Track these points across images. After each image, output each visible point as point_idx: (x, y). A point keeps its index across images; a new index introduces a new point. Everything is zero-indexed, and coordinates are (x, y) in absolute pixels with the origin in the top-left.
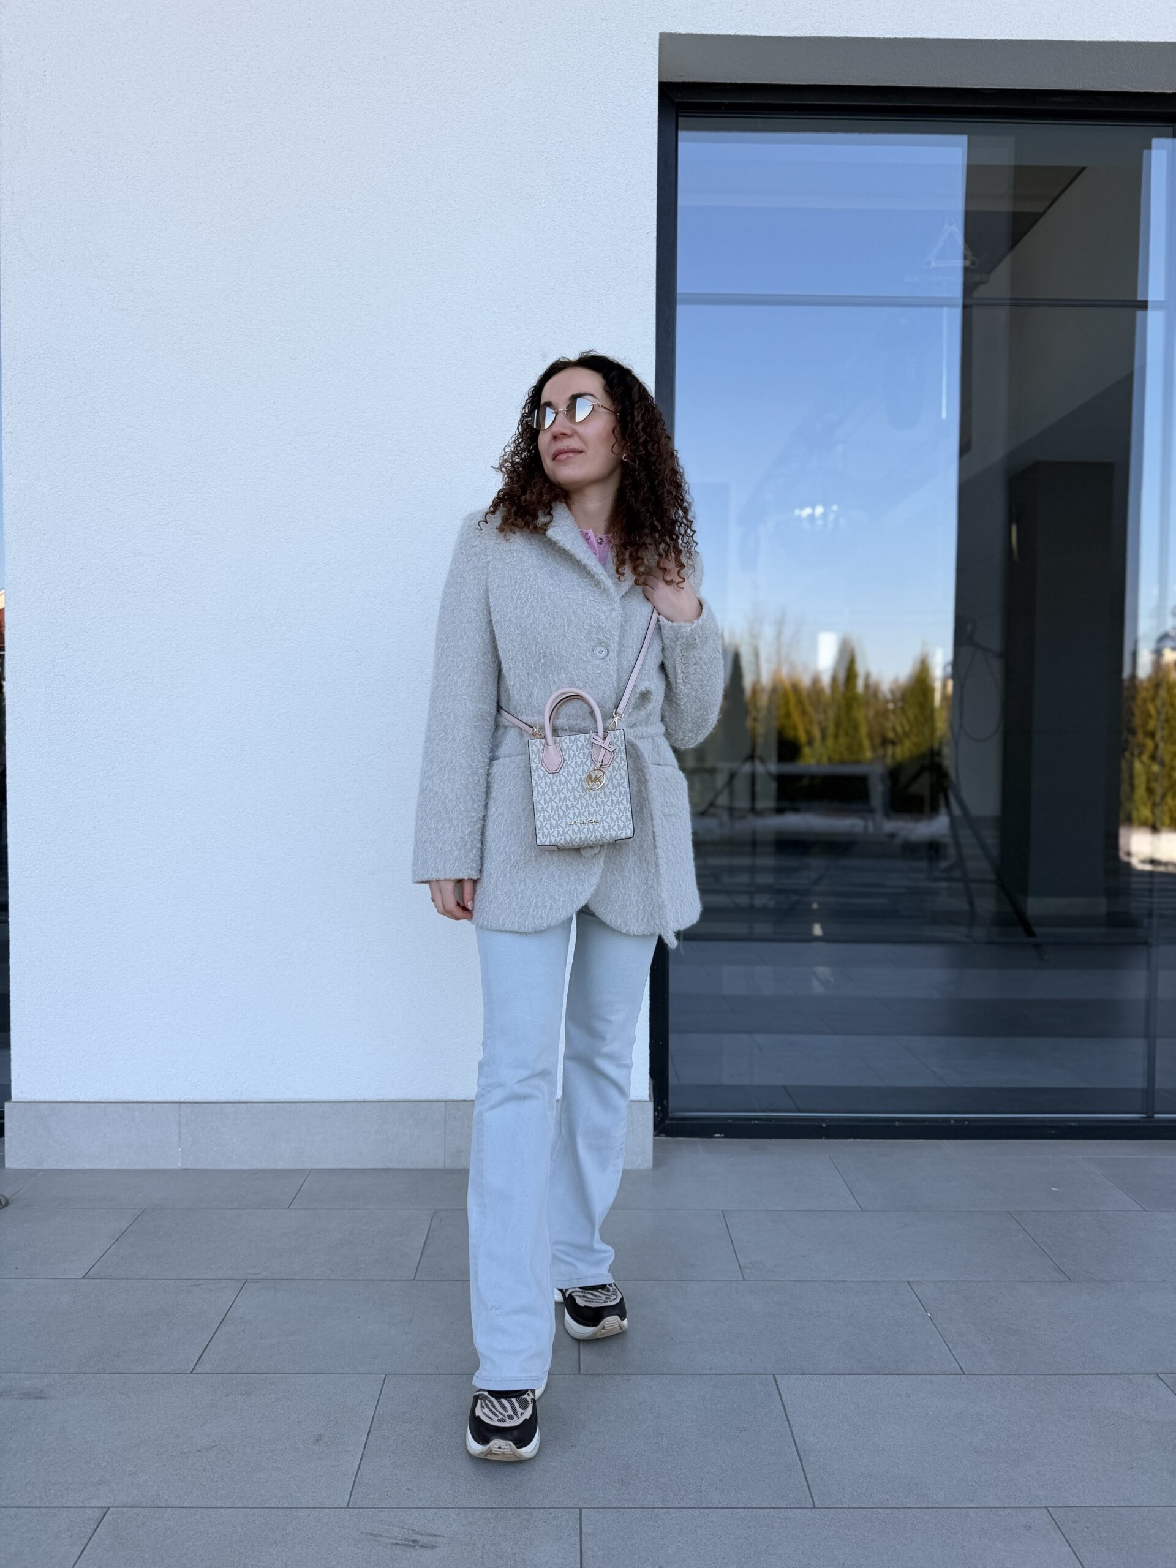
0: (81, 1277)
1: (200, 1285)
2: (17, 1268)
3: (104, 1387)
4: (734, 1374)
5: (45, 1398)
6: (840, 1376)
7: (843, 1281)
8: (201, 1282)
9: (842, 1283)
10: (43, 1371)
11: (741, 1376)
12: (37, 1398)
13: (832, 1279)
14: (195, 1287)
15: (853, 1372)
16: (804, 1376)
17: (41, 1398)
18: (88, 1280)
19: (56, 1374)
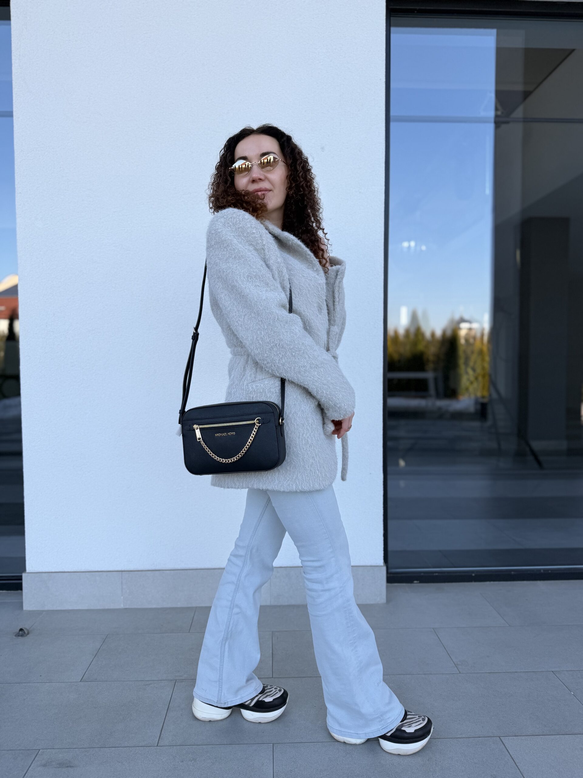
0: (79, 681)
1: (149, 684)
2: (41, 676)
3: (107, 757)
4: (476, 737)
5: (72, 767)
6: (537, 736)
7: (516, 672)
8: (150, 682)
9: (516, 673)
10: (68, 747)
11: (481, 738)
12: (67, 767)
13: (509, 671)
14: (147, 686)
15: (544, 734)
16: (517, 737)
17: (71, 767)
18: (83, 682)
19: (76, 749)
